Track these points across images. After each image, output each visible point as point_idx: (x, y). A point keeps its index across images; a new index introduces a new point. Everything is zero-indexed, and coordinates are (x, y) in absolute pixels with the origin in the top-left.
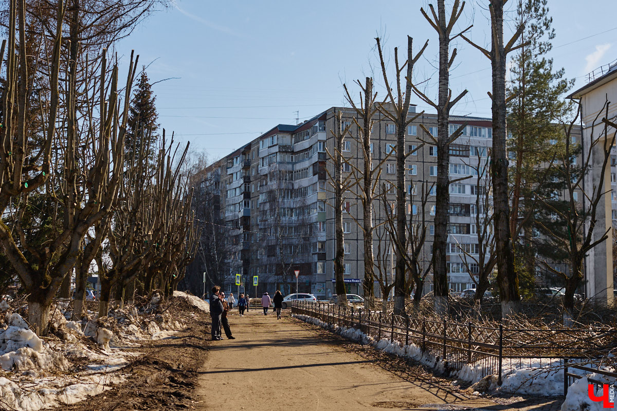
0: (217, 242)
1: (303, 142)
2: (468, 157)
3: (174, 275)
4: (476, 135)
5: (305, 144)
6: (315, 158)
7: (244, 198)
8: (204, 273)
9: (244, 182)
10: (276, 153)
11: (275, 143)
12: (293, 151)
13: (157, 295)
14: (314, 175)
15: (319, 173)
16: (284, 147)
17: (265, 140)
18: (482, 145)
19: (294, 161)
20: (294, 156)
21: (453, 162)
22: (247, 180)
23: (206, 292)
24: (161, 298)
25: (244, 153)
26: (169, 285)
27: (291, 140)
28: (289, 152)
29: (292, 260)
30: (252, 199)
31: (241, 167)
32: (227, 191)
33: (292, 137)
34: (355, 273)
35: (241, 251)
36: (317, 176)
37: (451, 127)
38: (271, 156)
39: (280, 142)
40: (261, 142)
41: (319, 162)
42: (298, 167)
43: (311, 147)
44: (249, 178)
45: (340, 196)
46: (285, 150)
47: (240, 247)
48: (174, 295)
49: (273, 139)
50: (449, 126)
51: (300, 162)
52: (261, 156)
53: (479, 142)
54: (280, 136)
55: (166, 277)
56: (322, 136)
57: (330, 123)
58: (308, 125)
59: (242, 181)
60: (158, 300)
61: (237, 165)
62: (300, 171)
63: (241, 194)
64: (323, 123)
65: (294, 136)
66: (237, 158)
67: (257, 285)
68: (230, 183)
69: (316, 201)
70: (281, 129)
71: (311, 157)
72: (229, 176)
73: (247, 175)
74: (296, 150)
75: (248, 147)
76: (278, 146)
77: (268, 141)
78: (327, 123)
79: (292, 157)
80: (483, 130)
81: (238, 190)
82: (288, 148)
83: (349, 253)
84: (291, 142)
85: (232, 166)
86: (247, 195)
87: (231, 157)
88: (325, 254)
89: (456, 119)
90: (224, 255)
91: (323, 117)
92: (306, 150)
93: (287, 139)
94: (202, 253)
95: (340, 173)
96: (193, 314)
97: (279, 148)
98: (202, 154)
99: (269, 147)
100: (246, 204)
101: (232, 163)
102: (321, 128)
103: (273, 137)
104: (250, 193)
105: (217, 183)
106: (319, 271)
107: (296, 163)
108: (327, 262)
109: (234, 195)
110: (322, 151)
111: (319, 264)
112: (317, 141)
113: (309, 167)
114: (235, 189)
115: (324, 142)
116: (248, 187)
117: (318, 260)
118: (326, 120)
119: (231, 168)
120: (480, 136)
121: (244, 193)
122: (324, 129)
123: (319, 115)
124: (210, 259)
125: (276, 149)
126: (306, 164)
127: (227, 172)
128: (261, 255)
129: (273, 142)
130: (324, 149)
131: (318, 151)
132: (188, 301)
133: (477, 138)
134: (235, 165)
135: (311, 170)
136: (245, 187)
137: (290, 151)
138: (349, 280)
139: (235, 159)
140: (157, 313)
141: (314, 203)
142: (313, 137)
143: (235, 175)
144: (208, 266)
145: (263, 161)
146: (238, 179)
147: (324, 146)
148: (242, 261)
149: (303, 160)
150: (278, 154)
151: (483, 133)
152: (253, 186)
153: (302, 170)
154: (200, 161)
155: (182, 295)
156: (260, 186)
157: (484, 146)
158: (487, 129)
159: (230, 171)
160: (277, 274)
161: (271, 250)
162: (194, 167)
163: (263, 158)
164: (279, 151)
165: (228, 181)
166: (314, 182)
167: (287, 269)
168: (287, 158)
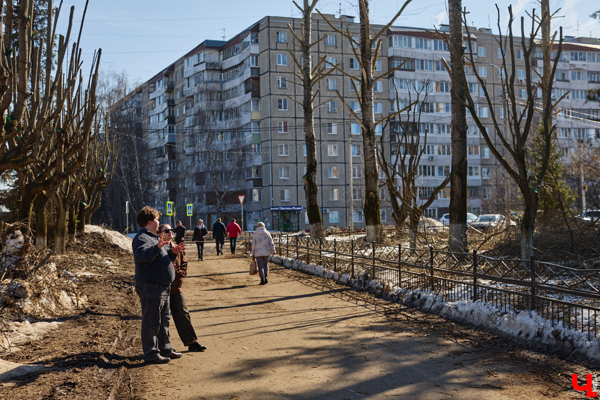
0: (140, 170)
1: (233, 58)
2: (414, 71)
3: (85, 204)
4: (422, 48)
5: (235, 60)
6: (248, 74)
7: (169, 123)
8: (127, 202)
9: (168, 106)
10: (203, 71)
11: (202, 60)
12: (221, 69)
13: (17, 236)
14: (247, 92)
15: (252, 91)
16: (211, 64)
17: (190, 58)
18: (429, 59)
19: (223, 80)
20: (223, 75)
21: (397, 77)
22: (171, 104)
23: (130, 225)
24: (26, 240)
25: (167, 75)
26: (75, 217)
27: (219, 57)
28: (217, 70)
29: (226, 187)
30: (177, 124)
31: (164, 90)
32: (150, 117)
33: (220, 54)
34: (294, 198)
35: (167, 180)
36: (250, 94)
37: (396, 38)
38: (197, 75)
39: (207, 59)
40: (186, 61)
41: (253, 78)
42: (228, 86)
43: (242, 62)
44: (173, 101)
45: (310, 90)
46: (213, 67)
47: (166, 175)
48: (86, 231)
49: (199, 57)
50: (393, 37)
51: (230, 80)
52: (186, 76)
53: (425, 55)
54: (207, 52)
55: (67, 205)
56: (254, 49)
57: (263, 35)
58: (238, 39)
59: (166, 105)
60: (19, 246)
61: (160, 88)
62: (230, 90)
63: (165, 119)
64: (255, 35)
65: (222, 52)
66: (159, 81)
67: (191, 215)
68: (153, 109)
69: (249, 121)
70: (208, 45)
71: (243, 74)
72: (151, 102)
73: (171, 98)
74: (225, 67)
75: (172, 68)
76: (205, 64)
77: (194, 60)
78: (260, 35)
79: (221, 75)
80: (428, 42)
81: (161, 115)
82: (216, 65)
83: (288, 178)
84: (219, 59)
85: (155, 90)
86: (171, 120)
87: (153, 81)
88: (261, 180)
89: (400, 30)
90: (149, 183)
91: (255, 29)
92: (236, 66)
93: (214, 56)
94: (124, 182)
95: (308, 58)
96: (108, 262)
97: (206, 65)
98: (121, 76)
99: (195, 66)
100: (171, 130)
101: (155, 87)
102: (253, 41)
103: (199, 54)
104: (175, 117)
105: (139, 110)
106: (256, 198)
107: (225, 82)
108: (264, 188)
109: (157, 120)
110: (255, 66)
111: (255, 191)
112: (249, 54)
113: (240, 85)
114: (158, 114)
115: (257, 56)
116: (173, 111)
117: (254, 186)
118: (259, 31)
119: (153, 92)
120: (426, 48)
121: (168, 117)
122: (257, 41)
123: (250, 27)
124: (134, 190)
125: (203, 67)
126: (237, 82)
127: (149, 97)
128: (190, 185)
129: (199, 59)
130: (257, 64)
131: (251, 66)
132: (106, 238)
133: (423, 51)
134: (158, 89)
135: (243, 88)
136: (169, 111)
137: (218, 68)
138: (290, 207)
139: (157, 83)
140: (16, 275)
141: (247, 124)
142: (244, 51)
143: (157, 100)
144: (131, 196)
145: (188, 81)
146: (161, 103)
147: (257, 60)
148: (168, 191)
149: (233, 78)
150: (205, 72)
151: (429, 45)
152: (178, 110)
153: (232, 89)
154: (119, 83)
155: (97, 231)
156: (186, 109)
157: (430, 59)
158: (433, 41)
159: (152, 96)
160: (208, 204)
161: (200, 178)
162: (113, 90)
163: (188, 78)
164: (207, 69)
165: (150, 107)
166: (247, 101)
167: (220, 197)
168: (216, 76)
